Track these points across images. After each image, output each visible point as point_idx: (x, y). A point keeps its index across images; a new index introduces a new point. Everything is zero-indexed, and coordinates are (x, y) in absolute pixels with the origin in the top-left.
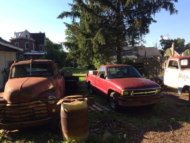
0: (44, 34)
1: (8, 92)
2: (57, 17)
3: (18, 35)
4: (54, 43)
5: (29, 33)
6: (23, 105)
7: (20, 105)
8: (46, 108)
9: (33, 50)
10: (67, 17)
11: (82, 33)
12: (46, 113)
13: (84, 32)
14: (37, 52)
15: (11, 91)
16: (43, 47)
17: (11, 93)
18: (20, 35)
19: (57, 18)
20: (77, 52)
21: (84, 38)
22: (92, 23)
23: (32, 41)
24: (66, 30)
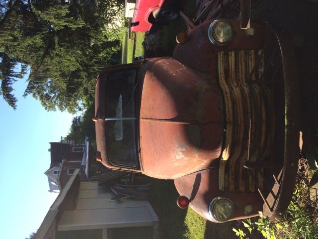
0: (53, 144)
1: (186, 159)
2: (12, 108)
3: (54, 186)
4: (70, 132)
5: (50, 168)
6: (231, 113)
7: (231, 119)
8: (242, 53)
9: (81, 163)
10: (11, 89)
11: (44, 57)
12: (256, 53)
13: (42, 53)
14: (84, 156)
15: (184, 149)
16: (76, 146)
17: (189, 148)
18: (53, 183)
19: (15, 108)
20: (84, 71)
21: (55, 52)
22: (21, 30)
23: (64, 164)
24: (46, 108)
